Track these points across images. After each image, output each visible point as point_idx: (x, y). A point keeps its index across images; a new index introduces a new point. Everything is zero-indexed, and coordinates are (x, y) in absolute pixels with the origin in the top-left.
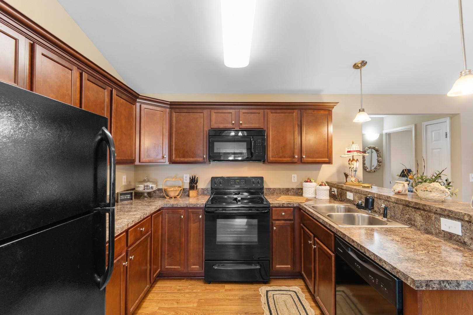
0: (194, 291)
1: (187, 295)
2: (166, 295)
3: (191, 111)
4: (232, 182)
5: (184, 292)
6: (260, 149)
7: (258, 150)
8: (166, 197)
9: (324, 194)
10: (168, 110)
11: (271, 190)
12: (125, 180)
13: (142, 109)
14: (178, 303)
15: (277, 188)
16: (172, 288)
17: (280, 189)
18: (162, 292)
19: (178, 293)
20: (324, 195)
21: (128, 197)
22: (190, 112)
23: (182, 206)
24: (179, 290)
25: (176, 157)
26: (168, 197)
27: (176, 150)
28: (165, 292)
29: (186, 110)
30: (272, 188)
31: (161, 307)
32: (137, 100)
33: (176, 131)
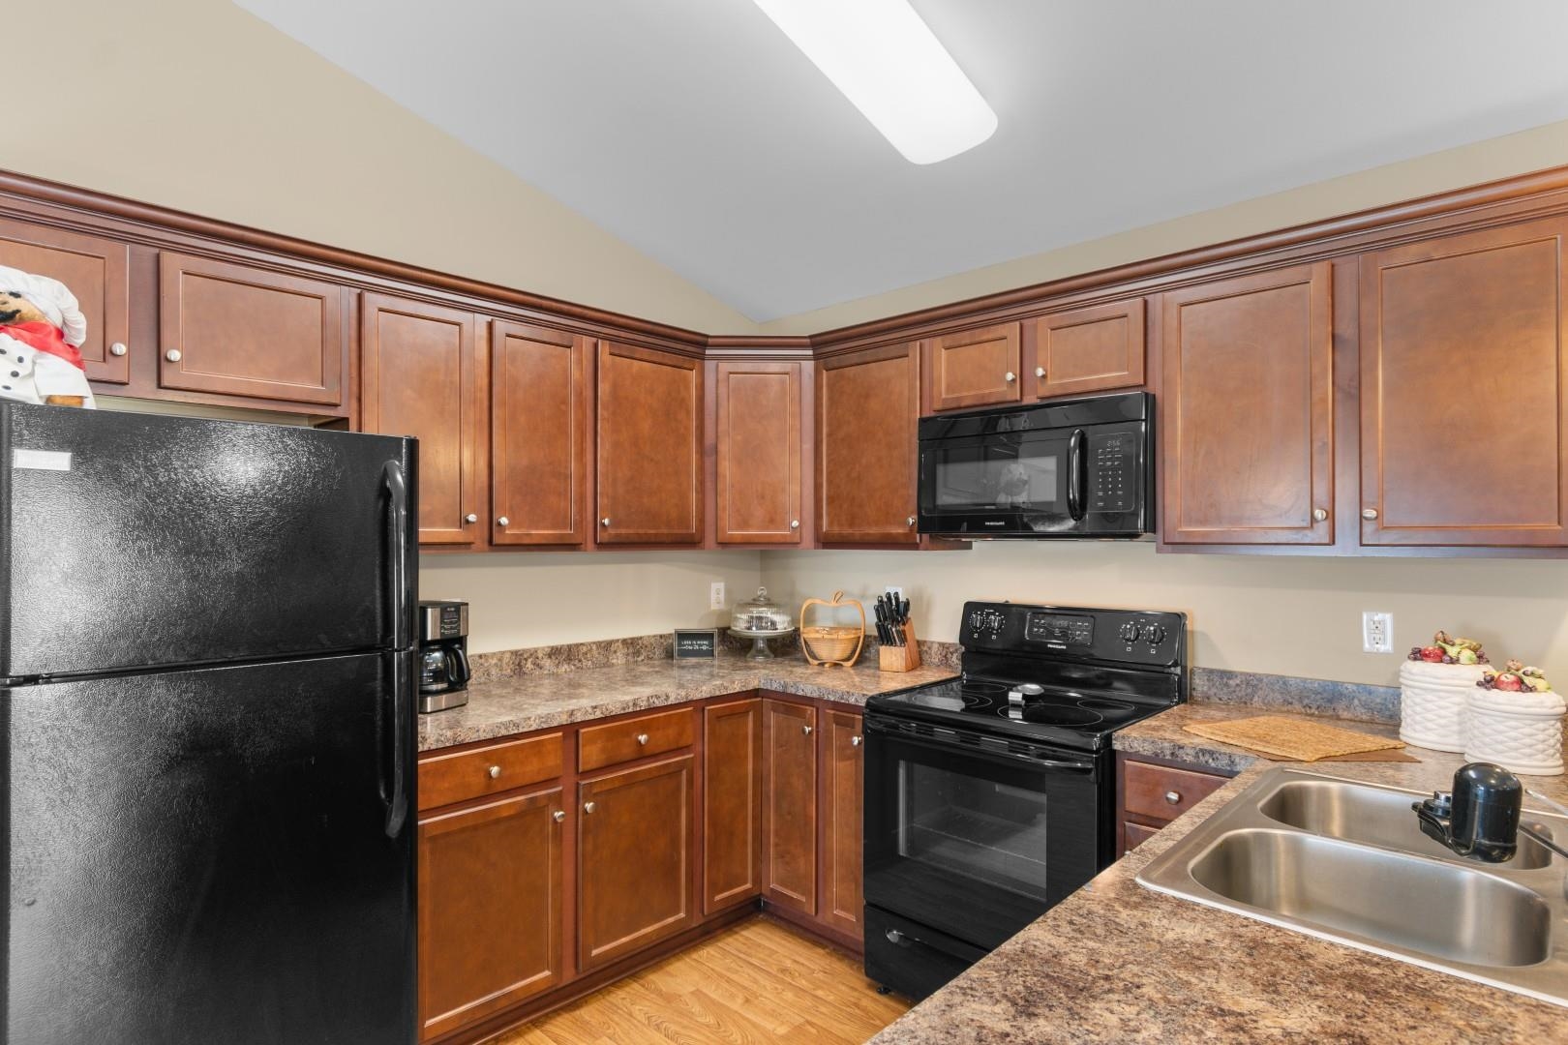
0: (820, 993)
1: (789, 995)
2: (739, 968)
3: (869, 355)
4: (1040, 627)
5: (790, 984)
6: (1115, 483)
7: (1105, 490)
8: (810, 660)
9: (1500, 738)
10: (809, 366)
11: (1232, 682)
12: (722, 596)
13: (721, 376)
14: (747, 1001)
15: (1268, 676)
16: (774, 957)
17: (1283, 681)
18: (742, 955)
19: (775, 976)
20: (1500, 747)
21: (704, 648)
22: (868, 359)
23: (809, 695)
24: (784, 971)
25: (831, 523)
26: (816, 662)
27: (831, 500)
28: (749, 959)
29: (854, 357)
30: (1242, 674)
31: (701, 992)
32: (708, 352)
33: (829, 435)
